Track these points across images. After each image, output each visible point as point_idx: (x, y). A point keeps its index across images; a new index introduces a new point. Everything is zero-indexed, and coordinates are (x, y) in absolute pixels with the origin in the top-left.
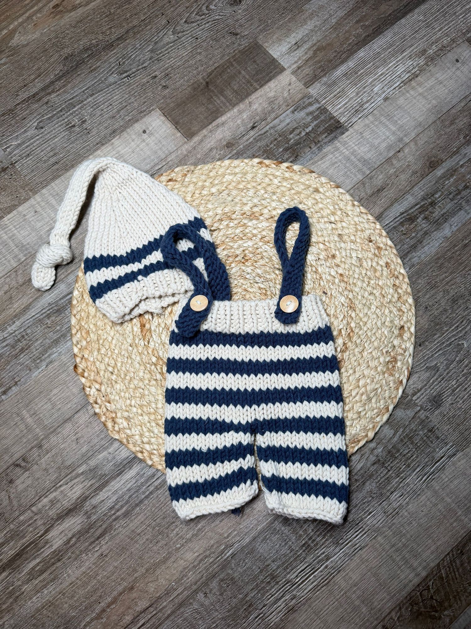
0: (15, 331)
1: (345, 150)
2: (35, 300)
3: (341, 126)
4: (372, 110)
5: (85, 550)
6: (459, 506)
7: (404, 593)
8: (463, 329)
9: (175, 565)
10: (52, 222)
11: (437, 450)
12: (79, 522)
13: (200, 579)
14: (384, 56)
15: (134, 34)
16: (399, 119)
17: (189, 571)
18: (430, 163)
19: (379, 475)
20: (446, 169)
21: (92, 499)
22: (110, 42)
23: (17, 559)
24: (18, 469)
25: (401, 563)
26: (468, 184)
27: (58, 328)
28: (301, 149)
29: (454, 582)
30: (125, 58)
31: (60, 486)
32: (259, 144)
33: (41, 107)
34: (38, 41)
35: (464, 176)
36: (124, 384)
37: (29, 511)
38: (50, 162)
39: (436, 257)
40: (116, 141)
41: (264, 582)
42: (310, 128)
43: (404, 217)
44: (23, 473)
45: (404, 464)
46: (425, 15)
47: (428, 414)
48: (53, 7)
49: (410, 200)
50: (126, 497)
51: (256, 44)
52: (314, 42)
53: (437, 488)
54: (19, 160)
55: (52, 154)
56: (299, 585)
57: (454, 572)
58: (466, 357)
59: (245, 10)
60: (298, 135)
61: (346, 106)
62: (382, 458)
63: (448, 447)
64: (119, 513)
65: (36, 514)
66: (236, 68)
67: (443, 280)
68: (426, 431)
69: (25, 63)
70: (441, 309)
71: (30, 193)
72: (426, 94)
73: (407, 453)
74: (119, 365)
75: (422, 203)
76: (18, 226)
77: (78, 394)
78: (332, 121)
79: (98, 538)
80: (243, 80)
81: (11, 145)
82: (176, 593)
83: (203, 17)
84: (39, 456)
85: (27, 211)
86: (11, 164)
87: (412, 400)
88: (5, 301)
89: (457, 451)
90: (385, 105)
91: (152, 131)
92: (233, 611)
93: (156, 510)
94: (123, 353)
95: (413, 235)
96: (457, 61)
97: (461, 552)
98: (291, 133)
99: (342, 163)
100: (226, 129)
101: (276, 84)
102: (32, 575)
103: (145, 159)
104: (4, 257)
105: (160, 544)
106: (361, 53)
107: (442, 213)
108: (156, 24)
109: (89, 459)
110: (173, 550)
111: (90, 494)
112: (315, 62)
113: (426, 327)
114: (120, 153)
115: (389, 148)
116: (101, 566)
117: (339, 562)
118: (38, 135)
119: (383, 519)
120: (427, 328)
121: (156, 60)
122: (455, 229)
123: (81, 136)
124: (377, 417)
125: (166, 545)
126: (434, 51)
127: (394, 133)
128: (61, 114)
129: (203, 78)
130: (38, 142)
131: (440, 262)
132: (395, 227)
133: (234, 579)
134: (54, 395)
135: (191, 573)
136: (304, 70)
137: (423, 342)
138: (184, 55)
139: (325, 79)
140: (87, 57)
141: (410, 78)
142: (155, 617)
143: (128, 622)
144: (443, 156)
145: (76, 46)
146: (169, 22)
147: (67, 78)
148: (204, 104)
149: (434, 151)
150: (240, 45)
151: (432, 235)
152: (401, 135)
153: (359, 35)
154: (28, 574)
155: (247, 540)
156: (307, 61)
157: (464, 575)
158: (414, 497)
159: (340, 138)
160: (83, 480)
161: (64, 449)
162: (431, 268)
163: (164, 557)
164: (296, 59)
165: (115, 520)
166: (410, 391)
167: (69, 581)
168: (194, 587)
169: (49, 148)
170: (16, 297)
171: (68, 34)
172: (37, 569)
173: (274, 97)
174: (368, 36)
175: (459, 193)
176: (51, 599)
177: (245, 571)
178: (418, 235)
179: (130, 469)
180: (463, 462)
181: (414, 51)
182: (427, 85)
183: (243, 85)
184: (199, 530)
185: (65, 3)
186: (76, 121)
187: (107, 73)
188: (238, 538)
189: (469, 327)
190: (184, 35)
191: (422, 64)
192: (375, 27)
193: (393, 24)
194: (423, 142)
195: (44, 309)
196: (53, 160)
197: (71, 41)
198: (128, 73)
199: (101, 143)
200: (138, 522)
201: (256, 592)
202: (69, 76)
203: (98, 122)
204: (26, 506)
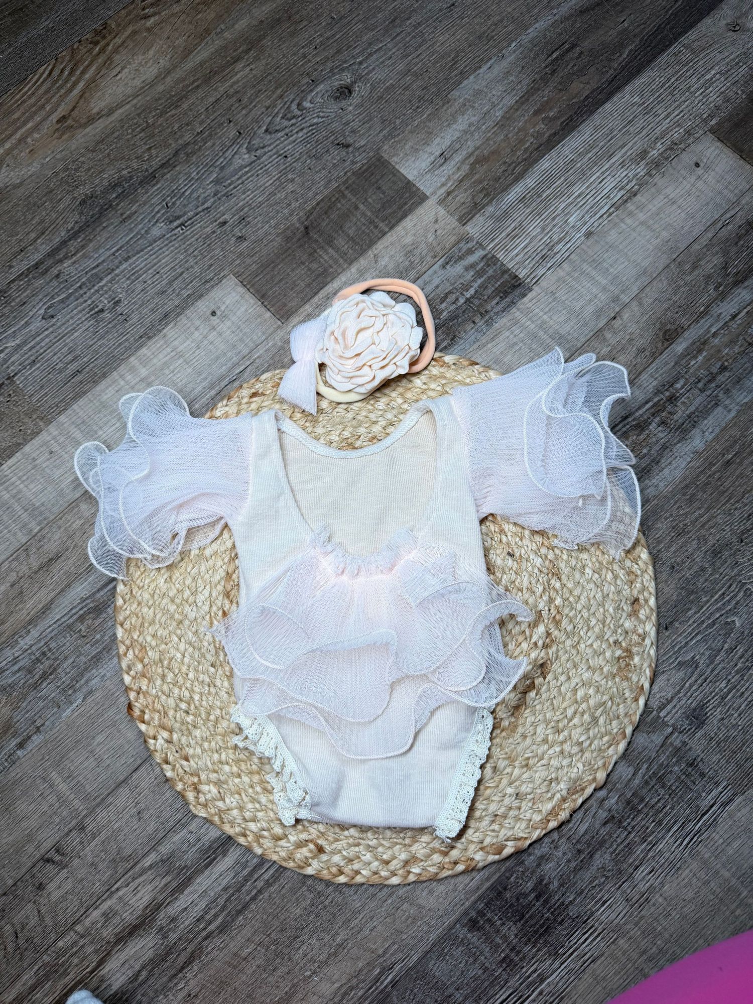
0: (31, 646)
1: (529, 323)
2: (59, 593)
3: (520, 284)
4: (567, 254)
5: (163, 990)
6: (742, 882)
8: (732, 598)
11: (704, 794)
12: (150, 945)
14: (581, 166)
15: (188, 155)
16: (611, 265)
18: (665, 333)
19: (615, 841)
20: (690, 341)
21: (168, 907)
22: (150, 171)
24: (49, 867)
26: (726, 364)
28: (459, 325)
30: (175, 196)
31: (118, 889)
33: (48, 283)
34: (38, 177)
35: (719, 351)
36: (208, 728)
37: (72, 933)
38: (68, 372)
39: (682, 485)
40: (170, 331)
42: (472, 291)
43: (628, 424)
44: (58, 873)
45: (653, 821)
46: (642, 94)
47: (685, 738)
48: (58, 121)
50: (222, 901)
51: (379, 160)
52: (470, 150)
53: (706, 856)
54: (20, 371)
55: (70, 357)
58: (739, 642)
59: (358, 106)
60: (454, 303)
61: (526, 251)
62: (618, 813)
63: (720, 789)
64: (212, 927)
65: (82, 937)
66: (349, 200)
67: (697, 520)
68: (683, 765)
69: (19, 214)
70: (696, 568)
71: (41, 423)
72: (651, 222)
73: (656, 803)
74: (197, 697)
75: (656, 400)
76: (25, 478)
77: (136, 740)
78: (506, 276)
79: (182, 968)
80: (362, 219)
81: (6, 348)
83: (294, 121)
84: (81, 843)
85: (38, 452)
86: (8, 378)
87: (659, 717)
88: (13, 599)
89: (735, 795)
90: (589, 243)
91: (226, 312)
93: (270, 918)
94: (201, 679)
95: (645, 451)
96: (697, 165)
98: (442, 302)
99: (525, 344)
101: (415, 222)
103: (218, 358)
104: (6, 528)
105: (279, 973)
106: (545, 164)
107: (688, 412)
109: (159, 843)
110: (300, 980)
111: (165, 899)
112: (474, 182)
113: (674, 597)
114: (179, 350)
115: (598, 313)
117: (560, 984)
118: (47, 329)
119: (624, 912)
120: (676, 601)
121: (224, 195)
122: (711, 437)
123: (114, 327)
124: (608, 748)
125: (288, 973)
126: (660, 151)
127: (604, 289)
128: (81, 292)
129: (299, 219)
130: (47, 340)
131: (690, 491)
134: (99, 744)
136: (457, 196)
137: (671, 623)
138: (267, 185)
139: (490, 209)
140: (116, 197)
141: (625, 198)
144: (684, 321)
145: (97, 182)
146: (240, 133)
147: (87, 233)
148: (303, 263)
149: (669, 313)
150: (353, 163)
151: (675, 450)
152: (616, 292)
153: (539, 134)
155: (415, 958)
156: (461, 181)
159: (519, 303)
160: (152, 877)
161: (120, 829)
162: (676, 502)
163: (286, 993)
164: (444, 179)
165: (206, 938)
166: (654, 703)
169: (66, 348)
170: (29, 591)
171: (83, 163)
173: (413, 244)
174: (555, 134)
175: (713, 378)
178: (652, 452)
179: (224, 856)
180: (744, 811)
181: (629, 154)
182: (653, 207)
183: (363, 228)
184: (339, 945)
185: (76, 111)
186: (106, 302)
187: (149, 221)
188: (400, 955)
189: (742, 594)
190: (265, 153)
191: (641, 173)
192: (564, 119)
193: (592, 112)
194: (652, 300)
195: (74, 607)
196: (73, 367)
197: (90, 173)
198: (181, 220)
199: (147, 336)
200: (242, 940)
202: (90, 230)
203: (140, 303)
204: (66, 925)
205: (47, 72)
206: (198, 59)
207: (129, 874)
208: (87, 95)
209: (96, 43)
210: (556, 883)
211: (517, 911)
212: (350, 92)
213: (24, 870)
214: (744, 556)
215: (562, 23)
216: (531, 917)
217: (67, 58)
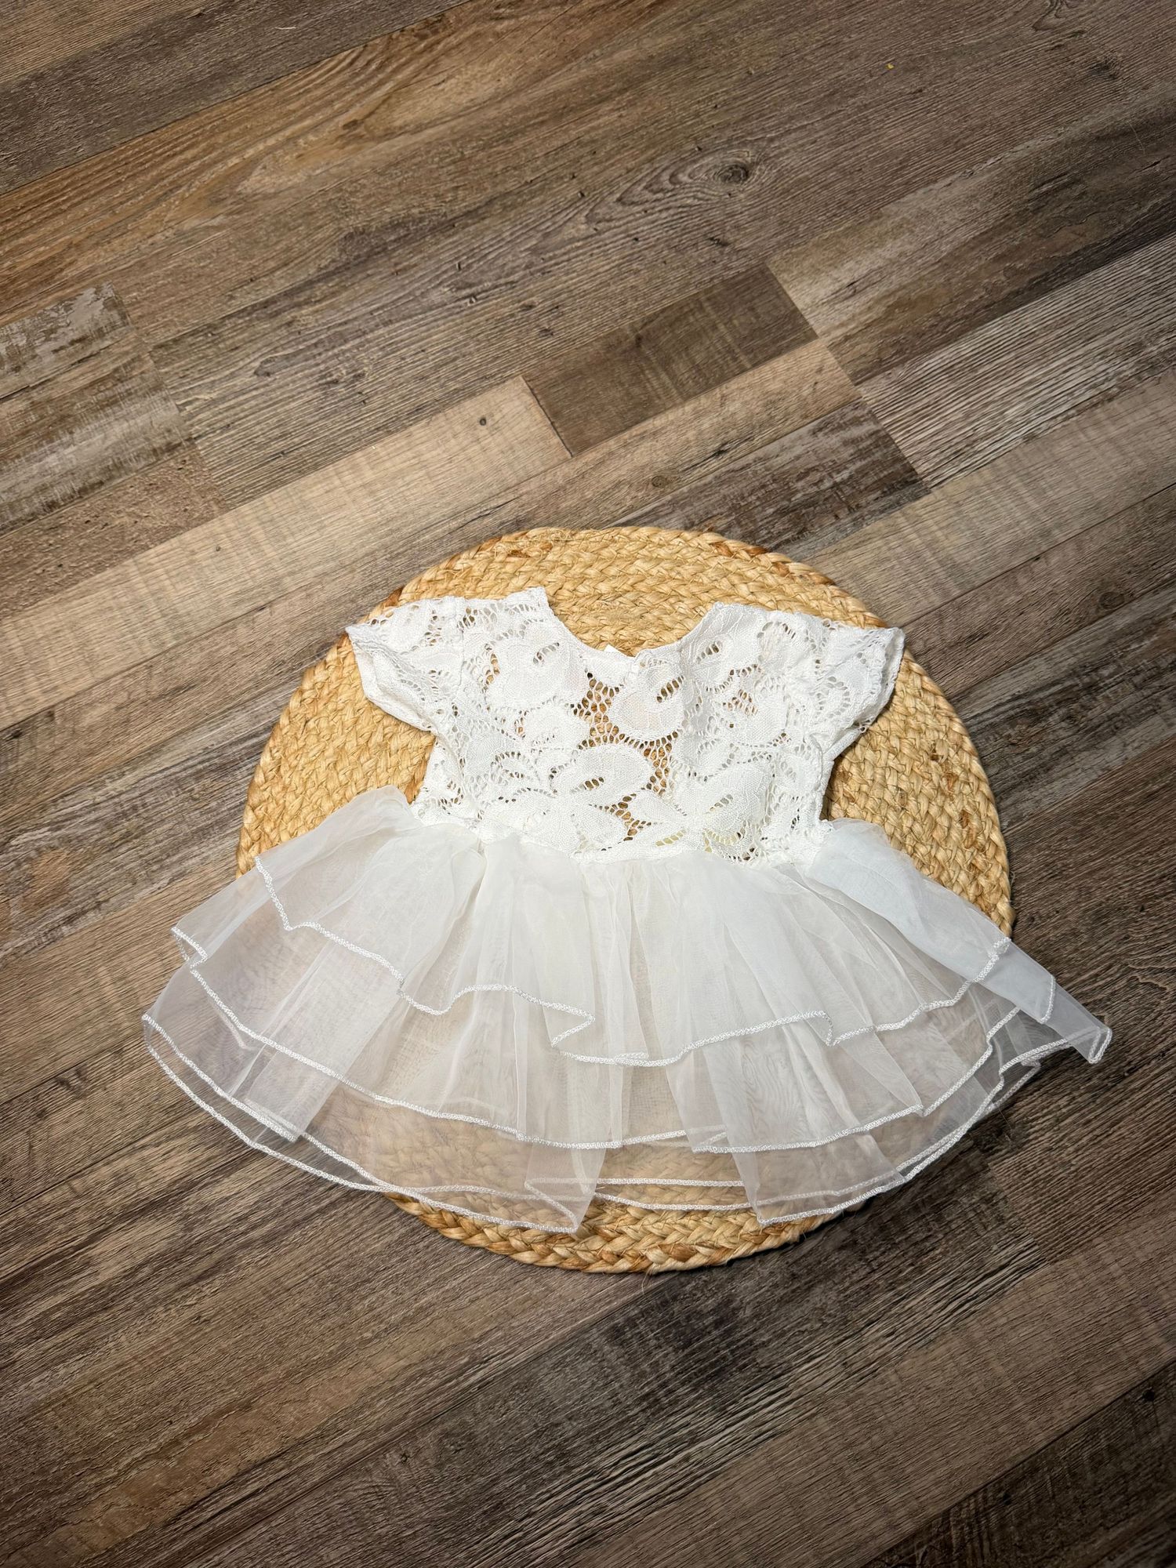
0: (121, 793)
1: (914, 536)
2: (178, 734)
3: (914, 482)
4: (992, 457)
5: (165, 1300)
6: (1021, 1388)
7: (853, 1559)
8: (1107, 984)
9: (352, 1376)
10: (247, 577)
11: (995, 1247)
12: (165, 1234)
13: (401, 1420)
14: (1044, 343)
15: (505, 207)
16: (1051, 487)
17: (380, 1397)
18: (1105, 596)
19: (850, 1276)
20: (1138, 616)
21: (204, 1190)
22: (449, 217)
23: (18, 1287)
24: (62, 1091)
25: (859, 1490)
27: (214, 804)
28: (815, 516)
29: (974, 1562)
30: (473, 256)
31: (143, 1147)
32: (724, 491)
33: (275, 330)
34: (299, 192)
37: (66, 1188)
38: (269, 450)
39: (1075, 810)
40: (418, 431)
41: (538, 1461)
42: (845, 475)
43: (1019, 706)
44: (71, 1103)
45: (911, 1265)
46: (1155, 267)
47: (988, 1160)
48: (346, 126)
49: (1039, 671)
50: (278, 1202)
51: (762, 272)
52: (893, 287)
53: (977, 1335)
54: (206, 434)
55: (277, 432)
56: (618, 1486)
57: (981, 1540)
59: (752, 196)
60: (815, 484)
61: (935, 439)
63: (1021, 1246)
64: (255, 1234)
65: (78, 1197)
66: (707, 316)
67: (1083, 863)
68: (976, 1199)
69: (261, 233)
70: (1065, 929)
71: (215, 508)
72: (1124, 442)
73: (923, 1240)
75: (1068, 683)
76: (174, 573)
78: (898, 466)
79: (200, 1278)
80: (718, 345)
81: (196, 400)
82: (340, 1440)
83: (659, 195)
84: (112, 1070)
85: (201, 544)
88: (114, 726)
89: (1041, 1260)
90: (1027, 449)
91: (500, 424)
92: (457, 1510)
93: (337, 1245)
95: (1034, 749)
97: (1006, 1496)
98: (799, 479)
99: (900, 563)
100: (659, 445)
101: (790, 365)
102: (42, 1328)
103: (471, 480)
105: (328, 1323)
106: (993, 329)
107: (1110, 712)
110: (355, 1341)
111: (202, 1178)
112: (887, 331)
114: (423, 458)
115: (1016, 546)
116: (192, 1343)
117: (717, 1454)
118: (256, 389)
119: (837, 1379)
121: (539, 271)
122: (1134, 754)
125: (341, 1327)
126: (1163, 349)
127: (1033, 516)
128: (315, 351)
129: (632, 326)
130: (253, 403)
131: (1085, 821)
132: (992, 725)
133: (475, 1437)
135: (383, 1402)
136: (857, 344)
138: (601, 270)
139: (900, 372)
140: (395, 241)
141: (1095, 400)
142: (284, 1482)
143: (223, 1481)
144: (1137, 587)
145: (375, 215)
146: (583, 195)
147: (344, 278)
148: (622, 384)
149: (1118, 571)
150: (726, 268)
151: (1077, 759)
152: (1049, 524)
153: (993, 289)
154: (34, 1324)
155: (522, 1357)
156: (869, 326)
157: (1003, 1551)
158: (920, 1345)
159: (908, 506)
160: (194, 1143)
162: (1060, 831)
163: (331, 1353)
164: (845, 318)
165: (243, 1246)
167: (116, 1358)
168: (383, 1436)
169: (275, 420)
170: (138, 721)
171: (364, 186)
172: (54, 1317)
173: (780, 393)
174: (1017, 293)
175: (1159, 675)
176: (70, 1390)
177: (504, 1425)
178: (1044, 754)
180: (1049, 1287)
181: (1116, 343)
182: (1131, 422)
183: (717, 357)
184: (421, 1309)
185: (372, 120)
186: (344, 372)
187: (429, 281)
188: (501, 1348)
189: (1124, 982)
190: (610, 229)
191: (1128, 373)
192: (1035, 275)
193: (1079, 275)
194: (1097, 547)
195: (192, 758)
196: (278, 446)
197: (369, 202)
198: (474, 290)
199: (386, 429)
200: (292, 1264)
201: (517, 1479)
202: (348, 274)
203: (389, 384)
204: (61, 1175)
205: (348, 61)
206: (553, 87)
207: (166, 1130)
208: (393, 100)
209: (423, 37)
210: (748, 1312)
211: (684, 1334)
212: (747, 175)
213: (27, 1086)
214: (1140, 930)
215: (1066, 147)
216: (700, 1348)
217: (380, 48)
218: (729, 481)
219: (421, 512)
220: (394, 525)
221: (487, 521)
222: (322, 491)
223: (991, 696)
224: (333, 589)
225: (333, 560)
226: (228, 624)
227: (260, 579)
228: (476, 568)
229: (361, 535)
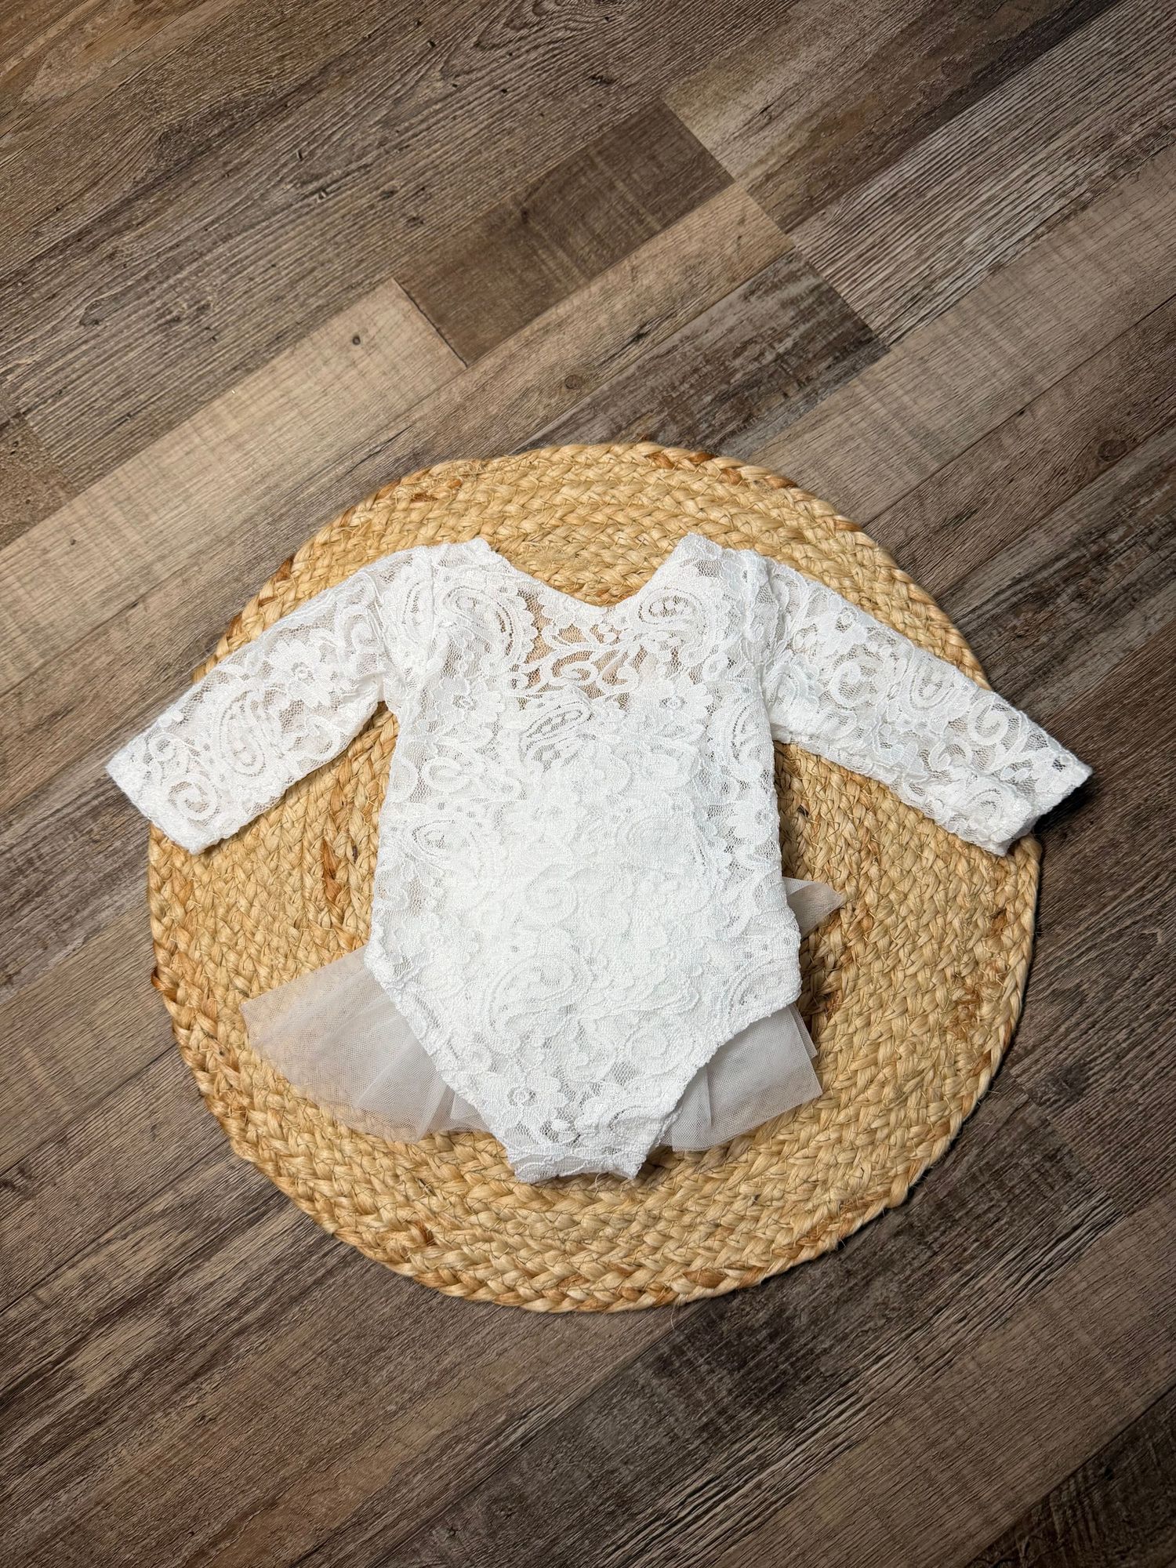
0: (12, 847)
1: (877, 405)
2: (63, 769)
3: (870, 340)
4: (955, 298)
5: (162, 1404)
6: (1109, 1355)
8: (1156, 897)
9: (381, 1455)
10: (112, 570)
11: (1065, 1208)
12: (151, 1332)
13: (442, 1493)
14: (999, 150)
15: (343, 74)
16: (1027, 324)
17: (416, 1472)
18: (1104, 446)
19: (910, 1263)
20: (1144, 464)
21: (185, 1279)
22: (280, 96)
24: (7, 1194)
25: (949, 1490)
27: (118, 844)
28: (760, 397)
29: (1082, 1545)
30: (314, 140)
31: (109, 1242)
32: (651, 382)
33: (95, 266)
34: (96, 90)
37: (31, 1299)
38: (112, 414)
39: (1099, 702)
40: (283, 363)
41: (599, 1513)
42: (788, 343)
43: (1021, 591)
44: (19, 1205)
45: (976, 1240)
46: (1118, 36)
47: (1047, 1113)
49: (1040, 546)
50: (269, 1280)
51: (658, 110)
52: (814, 107)
53: (1056, 1306)
54: (36, 406)
55: (118, 391)
56: (688, 1525)
57: (1086, 1522)
58: (1158, 970)
59: (634, 16)
60: (756, 359)
61: (886, 285)
62: (920, 1220)
63: (1093, 1202)
64: (249, 1318)
65: (46, 1307)
66: (601, 173)
68: (1038, 1158)
69: (60, 148)
70: (1103, 841)
71: (62, 494)
72: (1105, 256)
73: (985, 1212)
75: (1074, 556)
76: (27, 579)
78: (848, 324)
79: (197, 1375)
80: (619, 207)
81: (18, 366)
82: (379, 1524)
83: (524, 32)
84: (59, 1163)
85: (53, 540)
86: (17, 416)
87: (1008, 1075)
89: (1117, 1214)
90: (994, 283)
91: (377, 340)
93: (342, 1316)
95: (1044, 639)
97: (1108, 1471)
98: (736, 355)
99: (866, 440)
100: (567, 338)
101: (706, 219)
102: (33, 1454)
103: (354, 413)
105: (346, 1401)
106: (938, 141)
107: (1124, 583)
108: (399, 50)
109: (180, 1177)
110: (378, 1416)
111: (181, 1265)
112: (814, 162)
113: (1060, 885)
114: (293, 395)
115: (996, 402)
116: (201, 1445)
117: (792, 1476)
118: (85, 342)
119: (910, 1377)
120: (1063, 890)
121: (395, 147)
122: (1158, 628)
123: (194, 348)
125: (361, 1403)
126: (1137, 138)
127: (1010, 363)
128: (147, 286)
129: (514, 198)
130: (85, 359)
131: (1110, 714)
132: (995, 618)
133: (526, 1498)
134: (102, 1014)
135: (420, 1476)
136: (781, 182)
137: (1050, 925)
138: (468, 135)
139: (835, 210)
140: (219, 135)
141: (1066, 211)
144: (1139, 430)
145: (191, 106)
146: (433, 45)
147: (166, 190)
148: (513, 271)
149: (1115, 414)
150: (616, 111)
151: (1093, 642)
152: (1030, 369)
153: (934, 90)
154: (24, 1452)
155: (564, 1406)
156: (791, 159)
157: (1111, 1530)
158: (995, 1325)
159: (865, 371)
160: (164, 1229)
161: (121, 1149)
162: (1084, 730)
163: (354, 1433)
164: (763, 153)
165: (239, 1333)
167: (120, 1476)
168: (426, 1513)
169: (114, 376)
170: (16, 760)
171: (172, 72)
172: (45, 1440)
173: (699, 256)
174: (961, 92)
176: (76, 1516)
177: (555, 1481)
178: (1056, 642)
179: (281, 1210)
180: (1129, 1242)
181: (1082, 137)
182: (1111, 232)
183: (619, 221)
184: (446, 1372)
186: (185, 305)
187: (268, 179)
188: (539, 1399)
190: (472, 82)
191: (1101, 173)
192: (979, 67)
193: (1030, 61)
194: (1088, 389)
195: (85, 793)
196: (122, 407)
197: (180, 91)
198: (321, 181)
199: (245, 368)
200: (295, 1344)
201: (577, 1536)
202: (171, 185)
203: (240, 312)
204: (23, 1286)
207: (128, 1221)
210: (804, 1319)
211: (737, 1353)
216: (757, 1366)
218: (654, 370)
219: (300, 460)
220: (270, 481)
221: (378, 459)
222: (181, 453)
223: (989, 584)
224: (212, 569)
225: (207, 533)
226: (100, 629)
227: (127, 570)
228: (376, 521)
229: (234, 499)
